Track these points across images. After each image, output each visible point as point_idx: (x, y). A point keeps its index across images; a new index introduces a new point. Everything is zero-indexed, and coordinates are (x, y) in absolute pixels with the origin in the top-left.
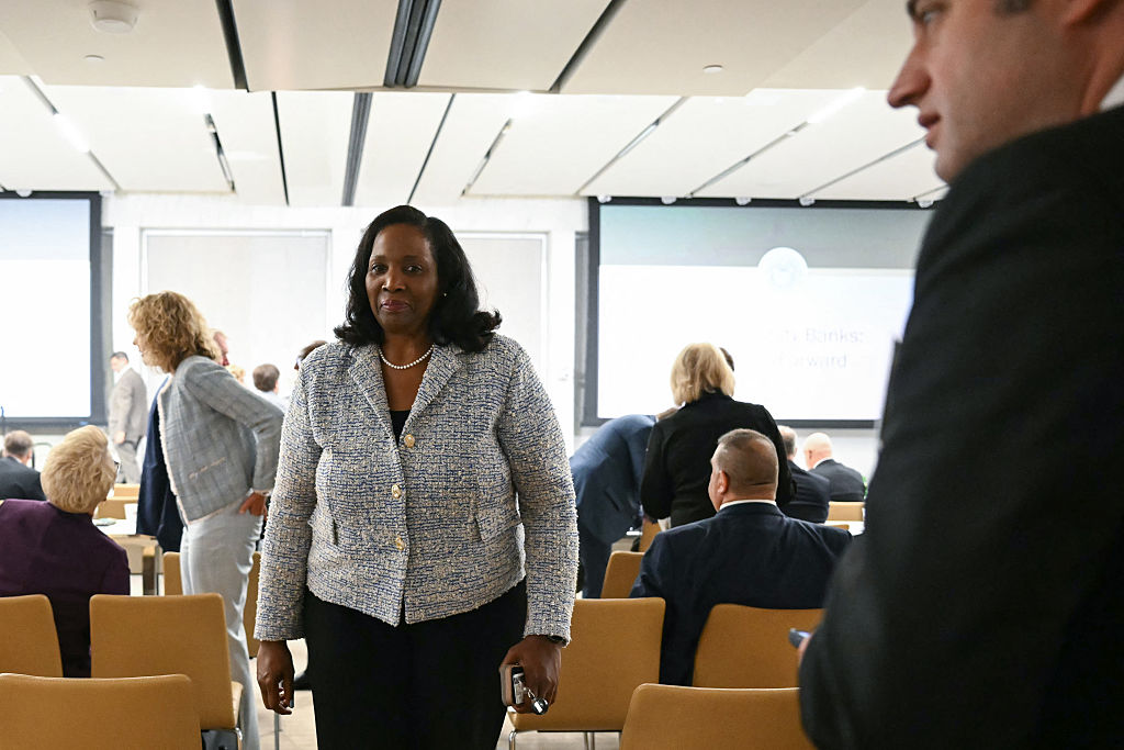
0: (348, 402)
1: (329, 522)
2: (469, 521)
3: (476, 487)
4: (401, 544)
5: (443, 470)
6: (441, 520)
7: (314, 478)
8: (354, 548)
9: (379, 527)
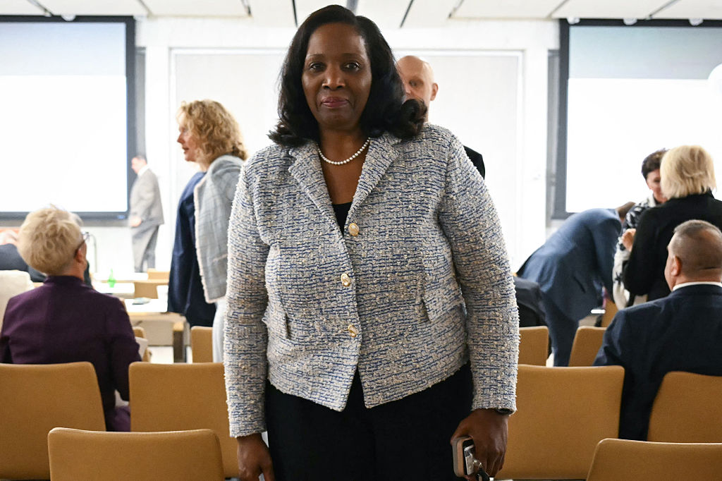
0: (292, 200)
1: (281, 316)
2: (417, 302)
3: (422, 269)
4: (354, 330)
5: (390, 255)
6: (390, 303)
7: (264, 277)
8: (308, 339)
9: (331, 316)
